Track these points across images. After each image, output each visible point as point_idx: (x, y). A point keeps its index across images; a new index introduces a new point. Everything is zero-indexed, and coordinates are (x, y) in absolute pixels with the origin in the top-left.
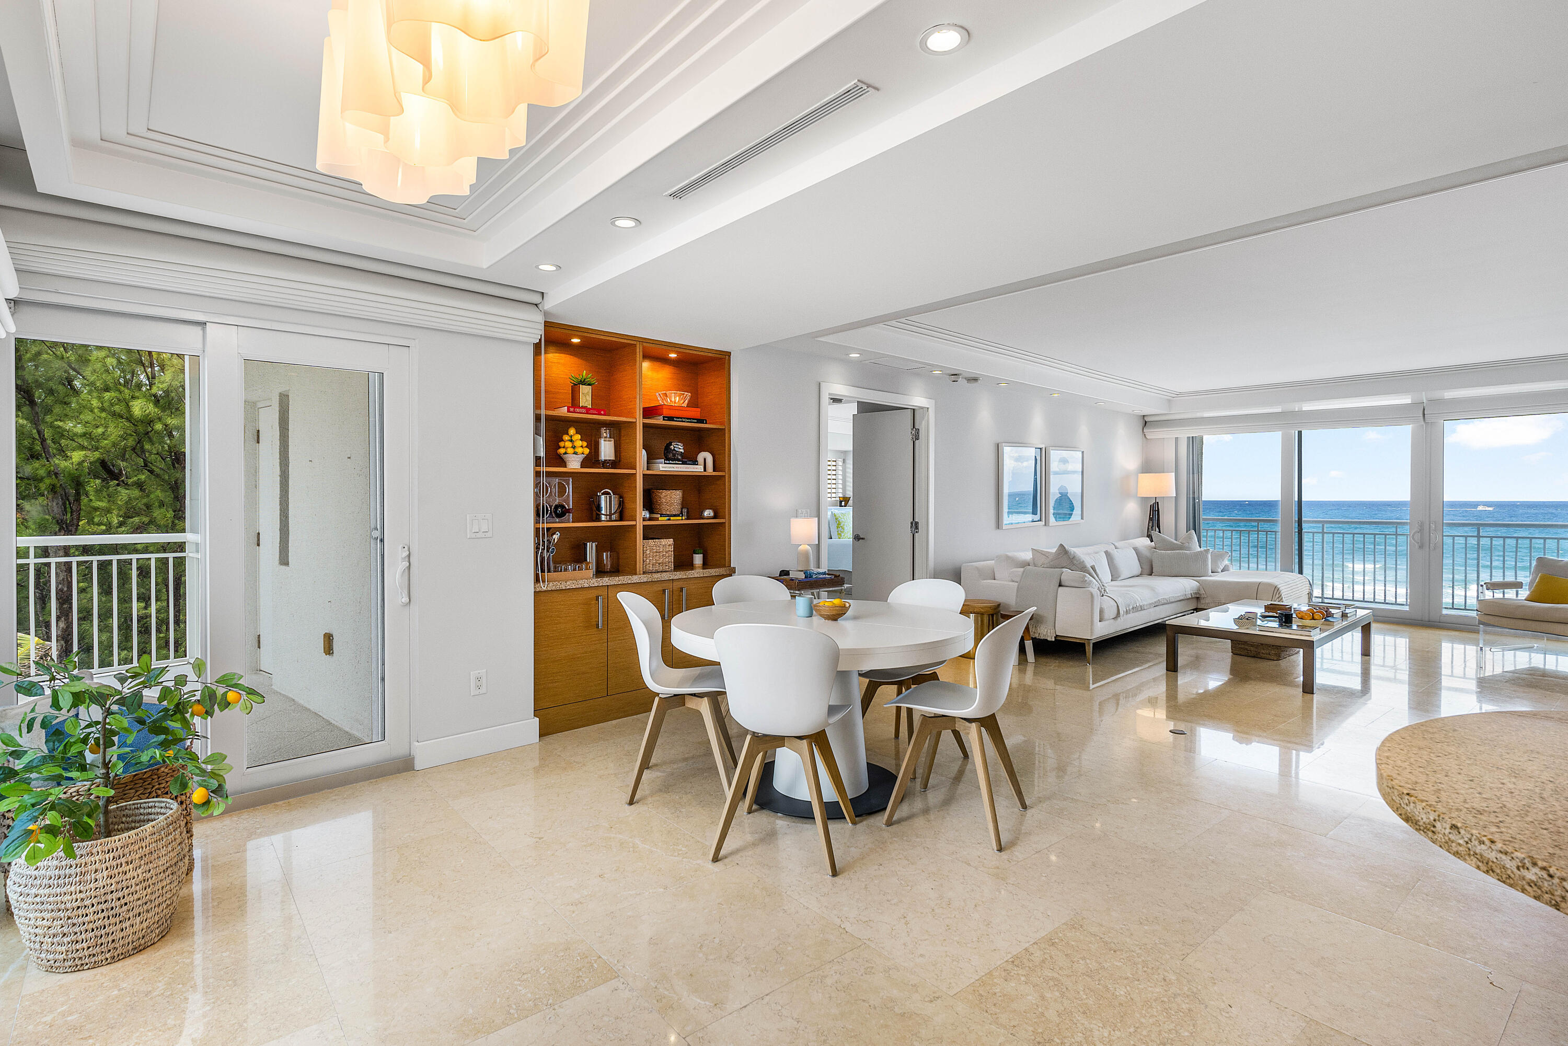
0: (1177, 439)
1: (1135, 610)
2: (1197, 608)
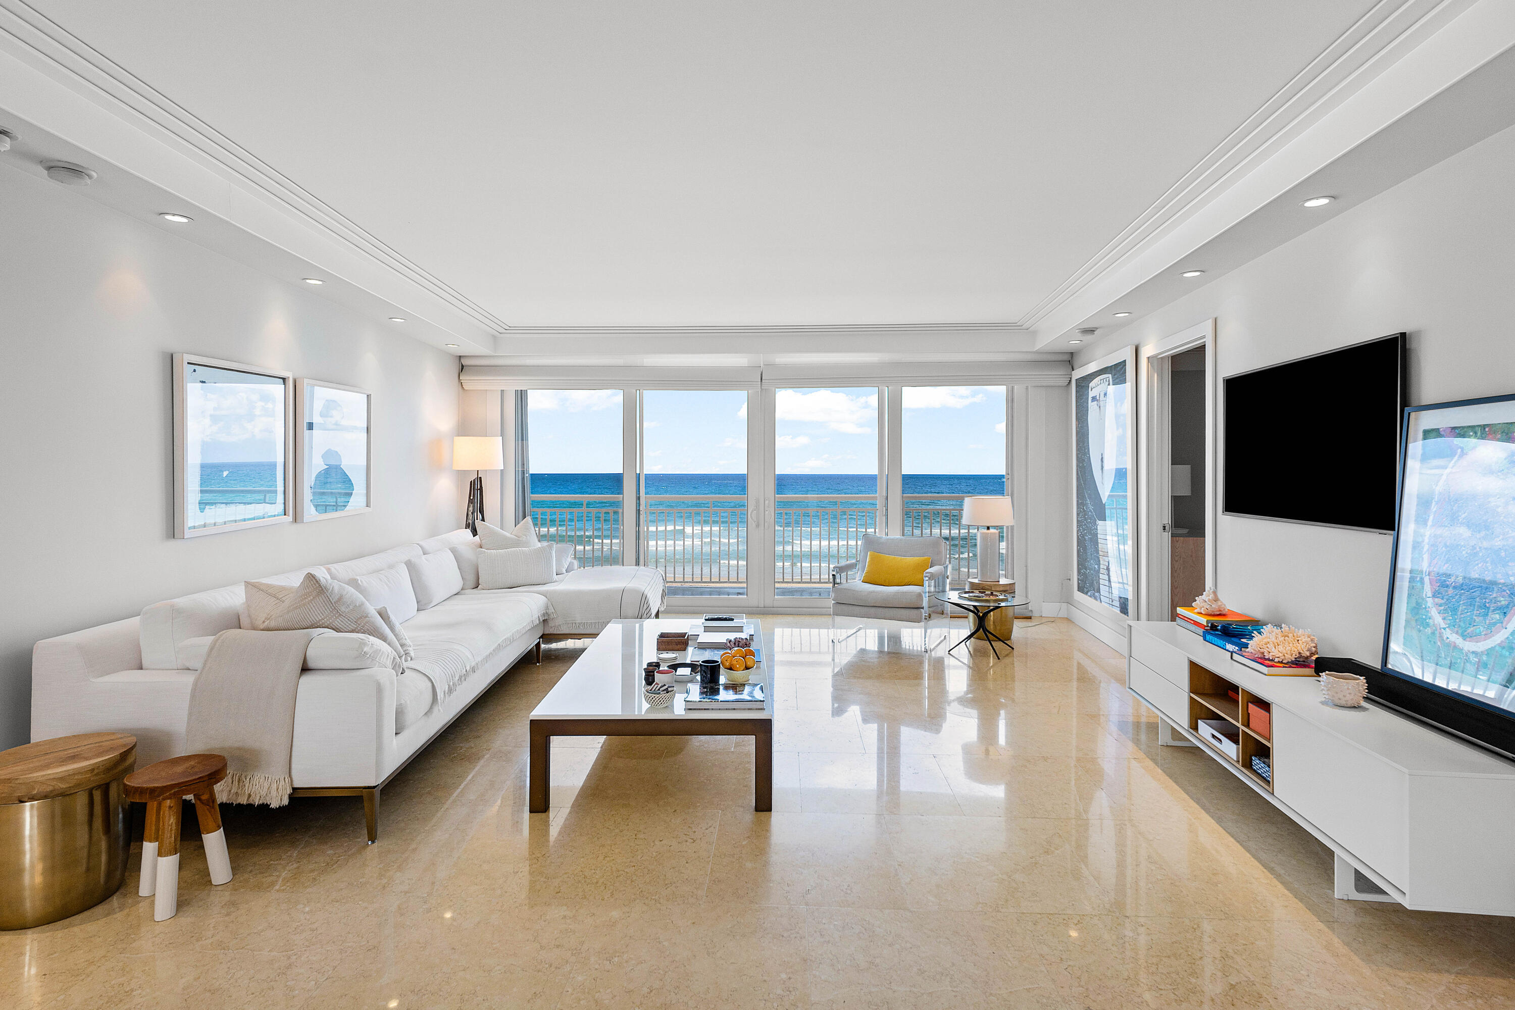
0: (502, 391)
1: (463, 678)
2: (543, 635)
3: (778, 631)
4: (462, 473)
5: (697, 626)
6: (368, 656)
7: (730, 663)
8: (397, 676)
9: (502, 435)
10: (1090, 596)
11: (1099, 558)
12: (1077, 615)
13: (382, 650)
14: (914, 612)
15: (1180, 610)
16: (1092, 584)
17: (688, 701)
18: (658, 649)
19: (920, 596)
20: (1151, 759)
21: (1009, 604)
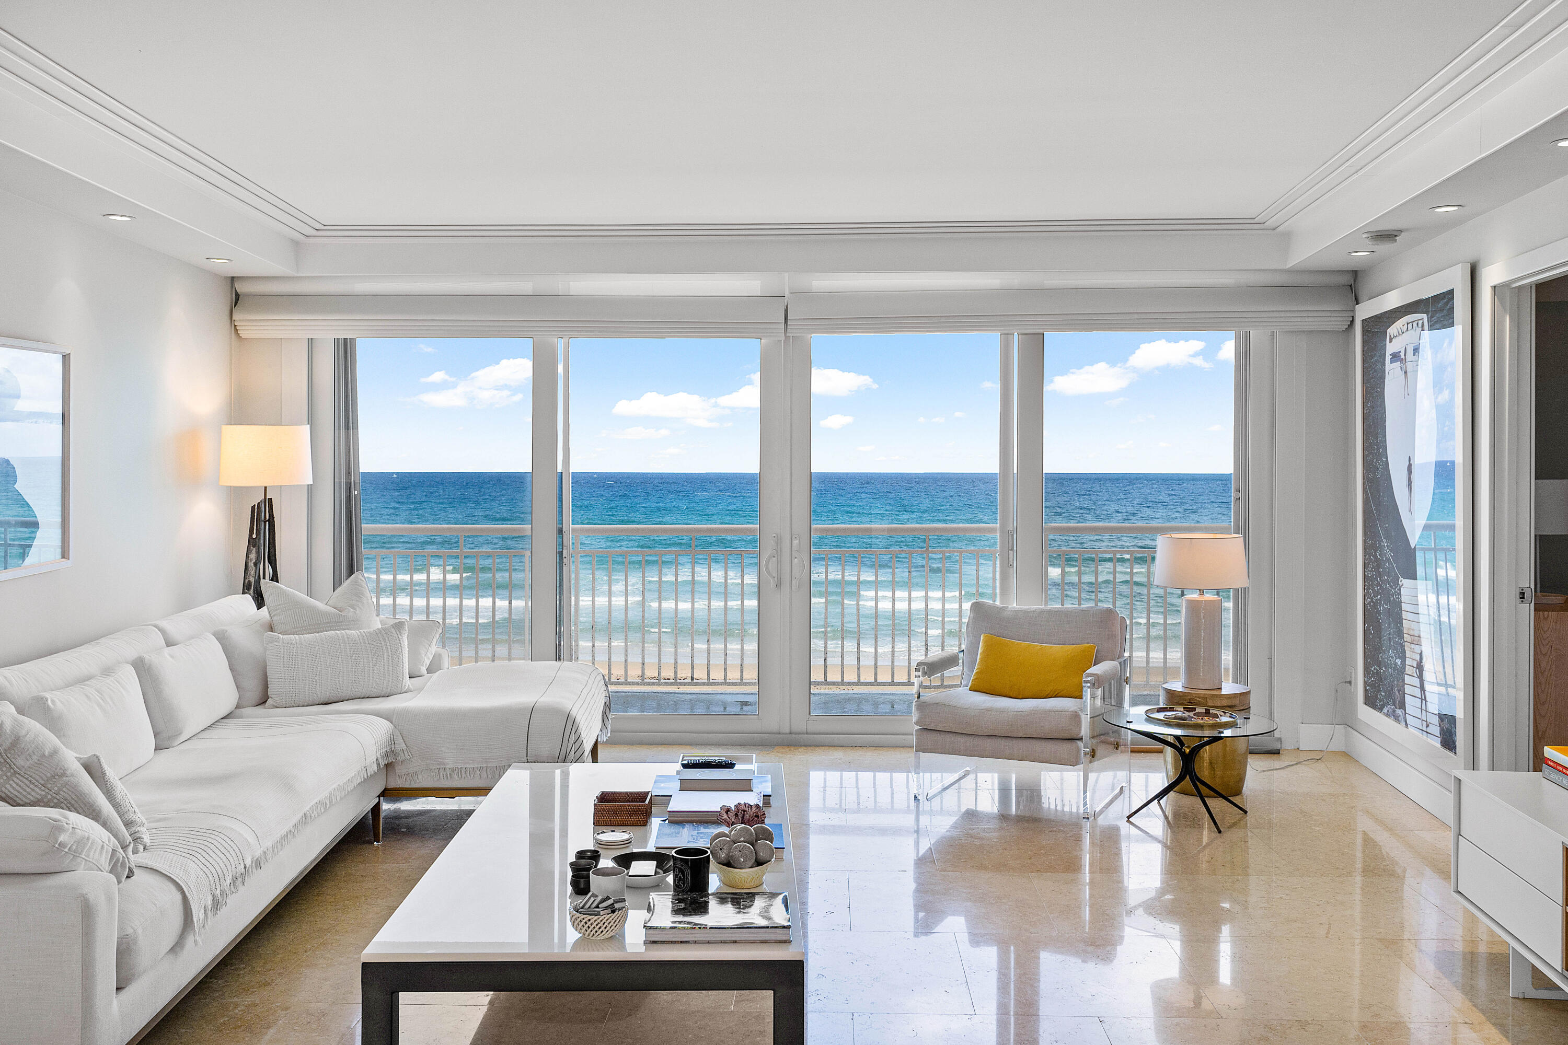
0: (311, 341)
1: (238, 880)
2: (386, 790)
3: (816, 777)
4: (236, 492)
5: (668, 778)
6: (66, 850)
7: (728, 854)
8: (119, 882)
9: (311, 420)
10: (1387, 715)
11: (1403, 646)
12: (1366, 749)
13: (92, 837)
14: (1065, 747)
15: (1550, 752)
16: (1390, 694)
17: (651, 928)
18: (597, 823)
19: (1075, 717)
20: (1495, 1025)
21: (1239, 732)
